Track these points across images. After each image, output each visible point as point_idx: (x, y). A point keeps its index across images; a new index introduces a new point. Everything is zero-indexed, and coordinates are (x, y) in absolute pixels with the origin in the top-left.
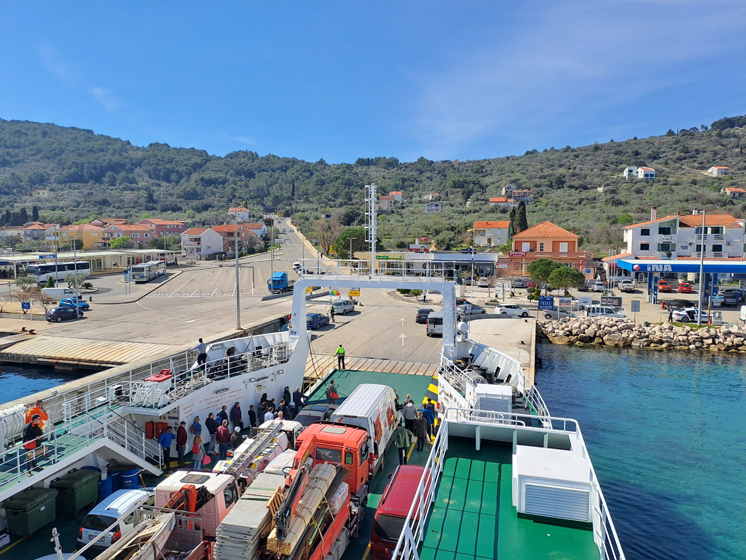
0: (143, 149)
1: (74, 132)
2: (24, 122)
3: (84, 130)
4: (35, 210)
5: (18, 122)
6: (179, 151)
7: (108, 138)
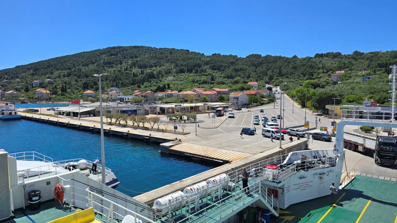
0: (209, 57)
1: (182, 51)
2: (164, 49)
3: (186, 50)
4: (168, 85)
5: (162, 49)
6: (225, 56)
7: (195, 53)
